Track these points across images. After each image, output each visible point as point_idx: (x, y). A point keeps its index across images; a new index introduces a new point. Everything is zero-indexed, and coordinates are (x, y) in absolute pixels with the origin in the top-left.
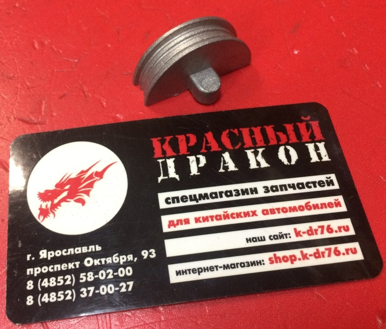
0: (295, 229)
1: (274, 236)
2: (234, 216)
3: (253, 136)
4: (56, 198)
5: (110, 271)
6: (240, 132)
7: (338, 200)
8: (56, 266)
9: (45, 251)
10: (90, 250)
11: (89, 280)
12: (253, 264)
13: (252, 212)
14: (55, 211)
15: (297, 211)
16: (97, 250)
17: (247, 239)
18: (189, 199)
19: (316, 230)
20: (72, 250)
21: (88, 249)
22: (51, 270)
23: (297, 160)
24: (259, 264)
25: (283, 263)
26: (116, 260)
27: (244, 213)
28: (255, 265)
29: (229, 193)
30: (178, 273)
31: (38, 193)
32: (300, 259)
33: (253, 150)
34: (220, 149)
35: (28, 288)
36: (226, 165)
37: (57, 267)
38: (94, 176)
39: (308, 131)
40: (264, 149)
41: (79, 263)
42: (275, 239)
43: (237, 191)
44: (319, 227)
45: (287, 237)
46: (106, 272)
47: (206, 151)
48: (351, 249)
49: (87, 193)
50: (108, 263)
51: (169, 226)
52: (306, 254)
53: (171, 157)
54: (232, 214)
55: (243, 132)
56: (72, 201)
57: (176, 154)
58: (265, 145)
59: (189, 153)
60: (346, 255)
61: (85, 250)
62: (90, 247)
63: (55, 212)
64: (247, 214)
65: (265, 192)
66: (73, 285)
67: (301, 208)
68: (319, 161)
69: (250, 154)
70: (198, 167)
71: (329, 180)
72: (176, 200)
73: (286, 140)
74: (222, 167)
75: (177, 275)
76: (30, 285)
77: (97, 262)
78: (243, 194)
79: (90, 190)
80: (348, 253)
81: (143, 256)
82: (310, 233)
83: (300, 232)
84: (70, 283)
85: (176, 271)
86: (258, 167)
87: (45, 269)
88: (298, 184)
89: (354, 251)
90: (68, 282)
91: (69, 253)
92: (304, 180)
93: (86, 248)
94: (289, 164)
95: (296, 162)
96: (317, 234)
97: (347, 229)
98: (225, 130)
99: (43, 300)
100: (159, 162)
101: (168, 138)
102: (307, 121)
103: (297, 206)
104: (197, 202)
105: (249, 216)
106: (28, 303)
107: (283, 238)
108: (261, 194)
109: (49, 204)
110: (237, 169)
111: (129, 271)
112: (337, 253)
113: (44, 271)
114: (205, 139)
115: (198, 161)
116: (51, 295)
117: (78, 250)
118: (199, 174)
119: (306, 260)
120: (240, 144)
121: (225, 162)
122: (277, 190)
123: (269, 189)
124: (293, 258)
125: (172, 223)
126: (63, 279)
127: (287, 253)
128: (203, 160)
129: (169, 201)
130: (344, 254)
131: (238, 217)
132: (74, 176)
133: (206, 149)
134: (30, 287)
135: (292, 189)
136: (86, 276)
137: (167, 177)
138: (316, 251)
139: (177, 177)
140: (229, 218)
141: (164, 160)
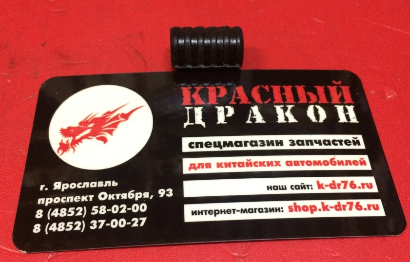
0: (318, 182)
1: (296, 186)
2: (257, 164)
3: (284, 94)
4: (78, 135)
5: (124, 206)
6: (271, 89)
7: (363, 159)
8: (68, 198)
9: (60, 183)
10: (106, 185)
11: (101, 213)
12: (272, 210)
13: (275, 162)
14: (76, 146)
15: (321, 165)
16: (113, 185)
17: (268, 187)
18: (213, 145)
19: (339, 185)
20: (87, 184)
21: (104, 184)
22: (63, 201)
23: (325, 119)
24: (278, 211)
25: (303, 212)
26: (131, 196)
27: (268, 162)
28: (274, 212)
29: (254, 143)
30: (194, 213)
31: (60, 129)
32: (320, 210)
33: (282, 106)
34: (250, 103)
35: (37, 216)
36: (254, 117)
37: (70, 199)
38: (119, 117)
39: (338, 94)
40: (293, 106)
41: (93, 196)
42: (297, 189)
43: (262, 142)
44: (342, 182)
45: (308, 188)
46: (119, 207)
47: (235, 103)
48: (373, 206)
49: (111, 132)
50: (122, 198)
51: (190, 169)
52: (327, 206)
53: (200, 106)
54: (256, 162)
55: (274, 89)
56: (94, 138)
57: (204, 104)
58: (295, 103)
59: (217, 103)
60: (368, 210)
61: (101, 184)
62: (107, 182)
63: (75, 148)
64: (270, 164)
65: (290, 145)
66: (84, 217)
67: (326, 163)
68: (347, 122)
69: (279, 109)
70: (226, 117)
71: (355, 140)
72: (199, 145)
73: (316, 100)
74: (249, 118)
75: (193, 214)
76: (39, 214)
77: (111, 197)
78: (268, 145)
79: (113, 130)
80: (370, 209)
81: (160, 195)
82: (333, 186)
83: (322, 184)
84: (81, 214)
85: (192, 211)
86: (286, 122)
87: (57, 200)
88: (324, 141)
89: (376, 207)
90: (79, 214)
91: (84, 187)
92: (331, 137)
93: (102, 182)
94: (317, 122)
95: (324, 121)
96: (339, 188)
97: (370, 186)
98: (256, 86)
99: (51, 229)
100: (186, 109)
101: (198, 89)
102: (338, 86)
103: (322, 161)
104: (221, 148)
105: (272, 165)
106: (35, 231)
107: (305, 189)
108: (287, 146)
109: (70, 139)
110: (264, 122)
111: (143, 208)
112: (359, 207)
113: (55, 202)
114: (235, 92)
115: (226, 111)
116: (60, 224)
117: (93, 185)
118: (226, 123)
119: (326, 212)
120: (270, 99)
121: (253, 115)
122: (303, 144)
123: (295, 142)
124: (313, 208)
125: (193, 166)
126: (75, 210)
127: (308, 203)
128: (231, 111)
129: (193, 145)
130: (365, 209)
131: (261, 166)
132: (99, 115)
133: (235, 101)
134: (39, 215)
135: (318, 145)
136: (99, 209)
137: (193, 124)
138: (337, 204)
139: (203, 124)
140: (251, 166)
141: (192, 108)
